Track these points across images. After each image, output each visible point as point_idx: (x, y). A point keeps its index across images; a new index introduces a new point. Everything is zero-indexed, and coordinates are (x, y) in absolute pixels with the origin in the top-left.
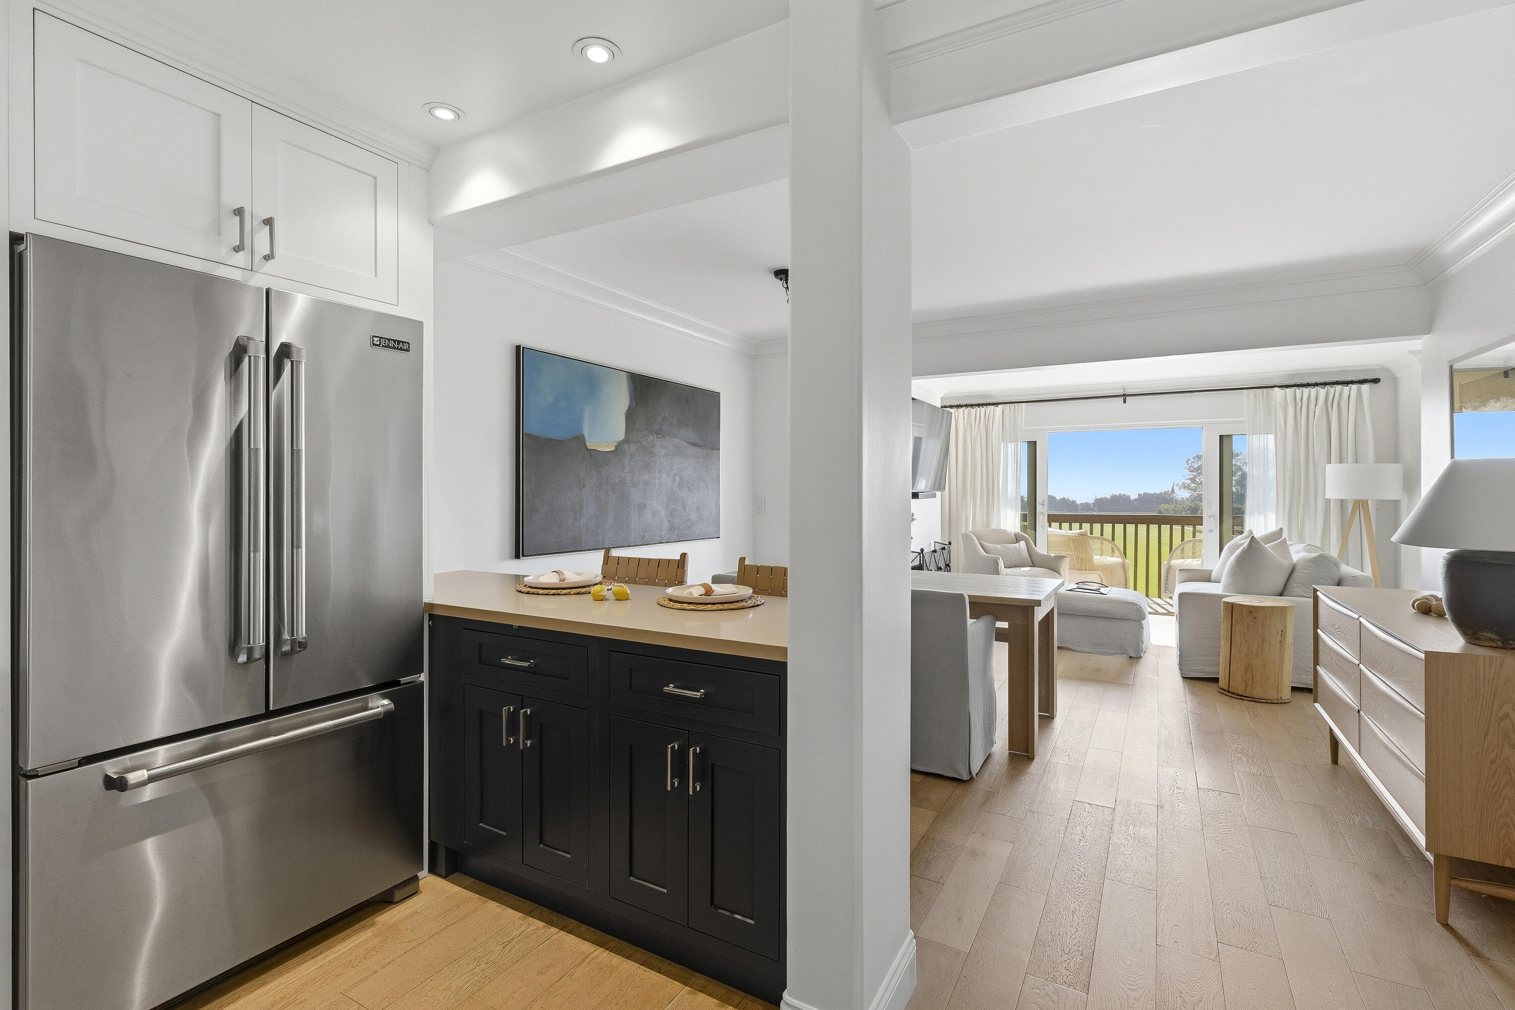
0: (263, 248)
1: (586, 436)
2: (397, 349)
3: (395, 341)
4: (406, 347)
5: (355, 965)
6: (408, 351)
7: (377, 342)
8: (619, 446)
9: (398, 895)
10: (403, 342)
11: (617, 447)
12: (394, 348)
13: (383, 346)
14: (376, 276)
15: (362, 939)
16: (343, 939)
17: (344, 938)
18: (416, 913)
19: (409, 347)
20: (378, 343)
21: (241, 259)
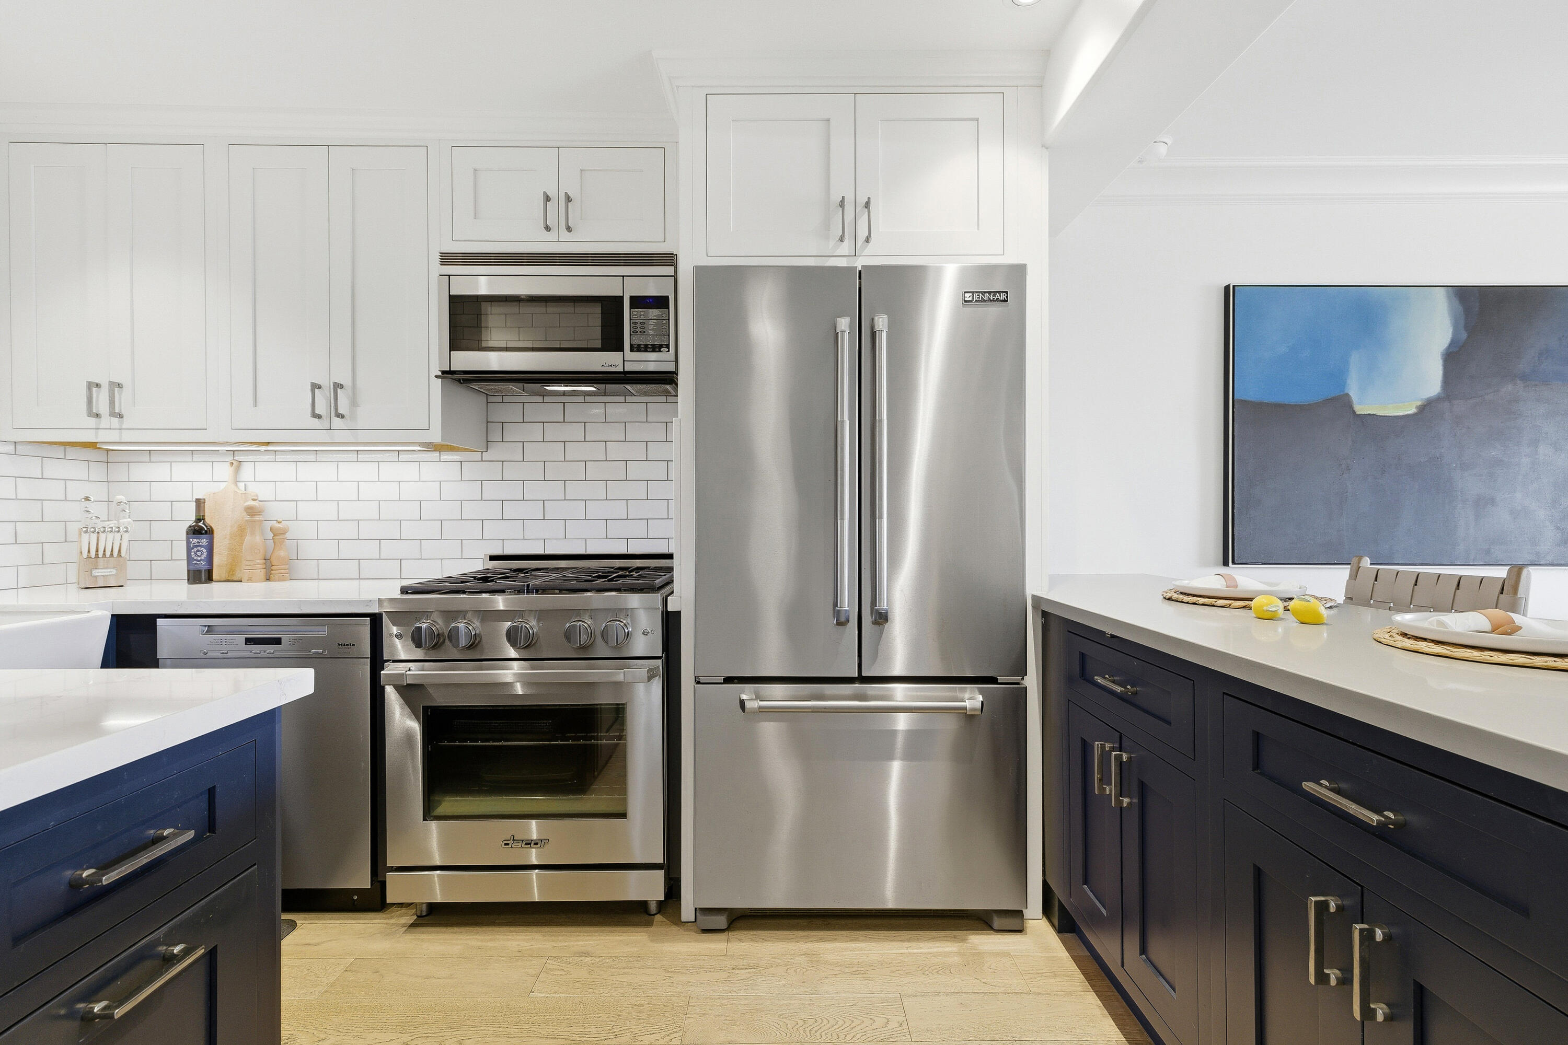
0: (862, 233)
1: (1352, 394)
2: (993, 301)
3: (990, 293)
4: (1003, 296)
5: (927, 972)
6: (1007, 301)
7: (968, 297)
8: (1427, 407)
9: (997, 922)
10: (999, 292)
11: (1422, 409)
12: (990, 300)
13: (976, 301)
14: (978, 229)
15: (946, 950)
16: (933, 939)
17: (935, 938)
18: (1007, 954)
19: (1007, 297)
20: (970, 299)
21: (846, 248)
